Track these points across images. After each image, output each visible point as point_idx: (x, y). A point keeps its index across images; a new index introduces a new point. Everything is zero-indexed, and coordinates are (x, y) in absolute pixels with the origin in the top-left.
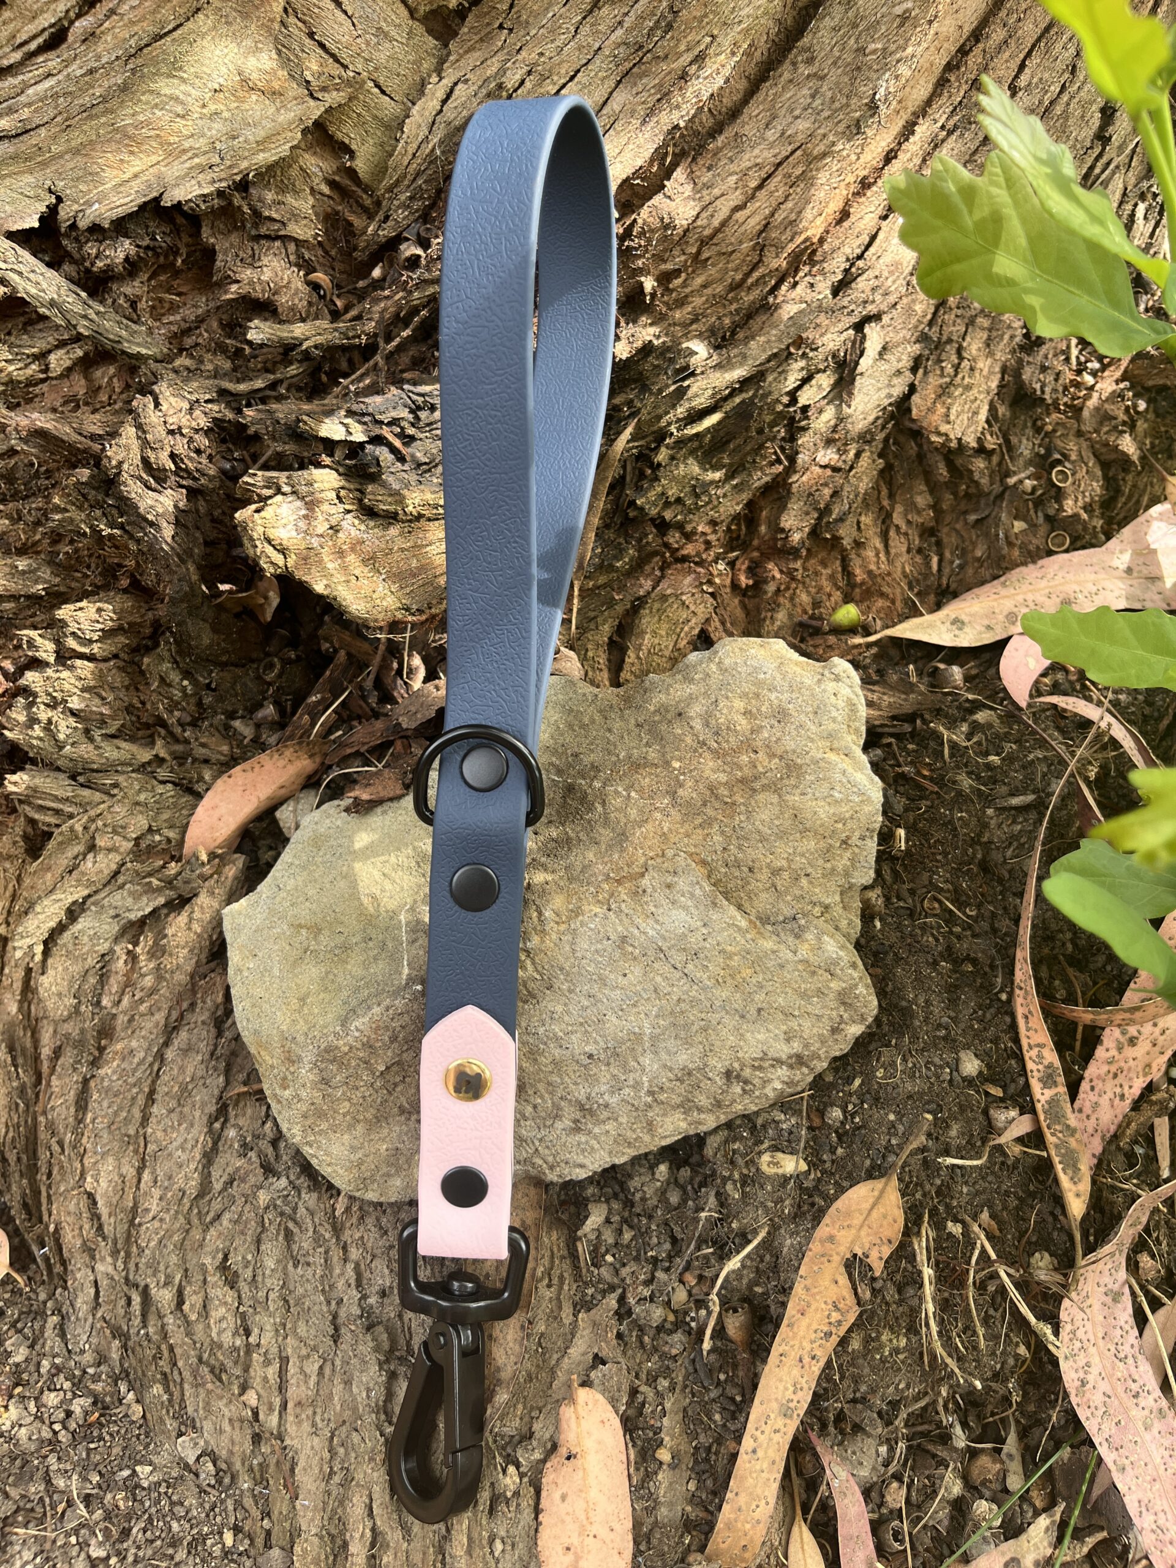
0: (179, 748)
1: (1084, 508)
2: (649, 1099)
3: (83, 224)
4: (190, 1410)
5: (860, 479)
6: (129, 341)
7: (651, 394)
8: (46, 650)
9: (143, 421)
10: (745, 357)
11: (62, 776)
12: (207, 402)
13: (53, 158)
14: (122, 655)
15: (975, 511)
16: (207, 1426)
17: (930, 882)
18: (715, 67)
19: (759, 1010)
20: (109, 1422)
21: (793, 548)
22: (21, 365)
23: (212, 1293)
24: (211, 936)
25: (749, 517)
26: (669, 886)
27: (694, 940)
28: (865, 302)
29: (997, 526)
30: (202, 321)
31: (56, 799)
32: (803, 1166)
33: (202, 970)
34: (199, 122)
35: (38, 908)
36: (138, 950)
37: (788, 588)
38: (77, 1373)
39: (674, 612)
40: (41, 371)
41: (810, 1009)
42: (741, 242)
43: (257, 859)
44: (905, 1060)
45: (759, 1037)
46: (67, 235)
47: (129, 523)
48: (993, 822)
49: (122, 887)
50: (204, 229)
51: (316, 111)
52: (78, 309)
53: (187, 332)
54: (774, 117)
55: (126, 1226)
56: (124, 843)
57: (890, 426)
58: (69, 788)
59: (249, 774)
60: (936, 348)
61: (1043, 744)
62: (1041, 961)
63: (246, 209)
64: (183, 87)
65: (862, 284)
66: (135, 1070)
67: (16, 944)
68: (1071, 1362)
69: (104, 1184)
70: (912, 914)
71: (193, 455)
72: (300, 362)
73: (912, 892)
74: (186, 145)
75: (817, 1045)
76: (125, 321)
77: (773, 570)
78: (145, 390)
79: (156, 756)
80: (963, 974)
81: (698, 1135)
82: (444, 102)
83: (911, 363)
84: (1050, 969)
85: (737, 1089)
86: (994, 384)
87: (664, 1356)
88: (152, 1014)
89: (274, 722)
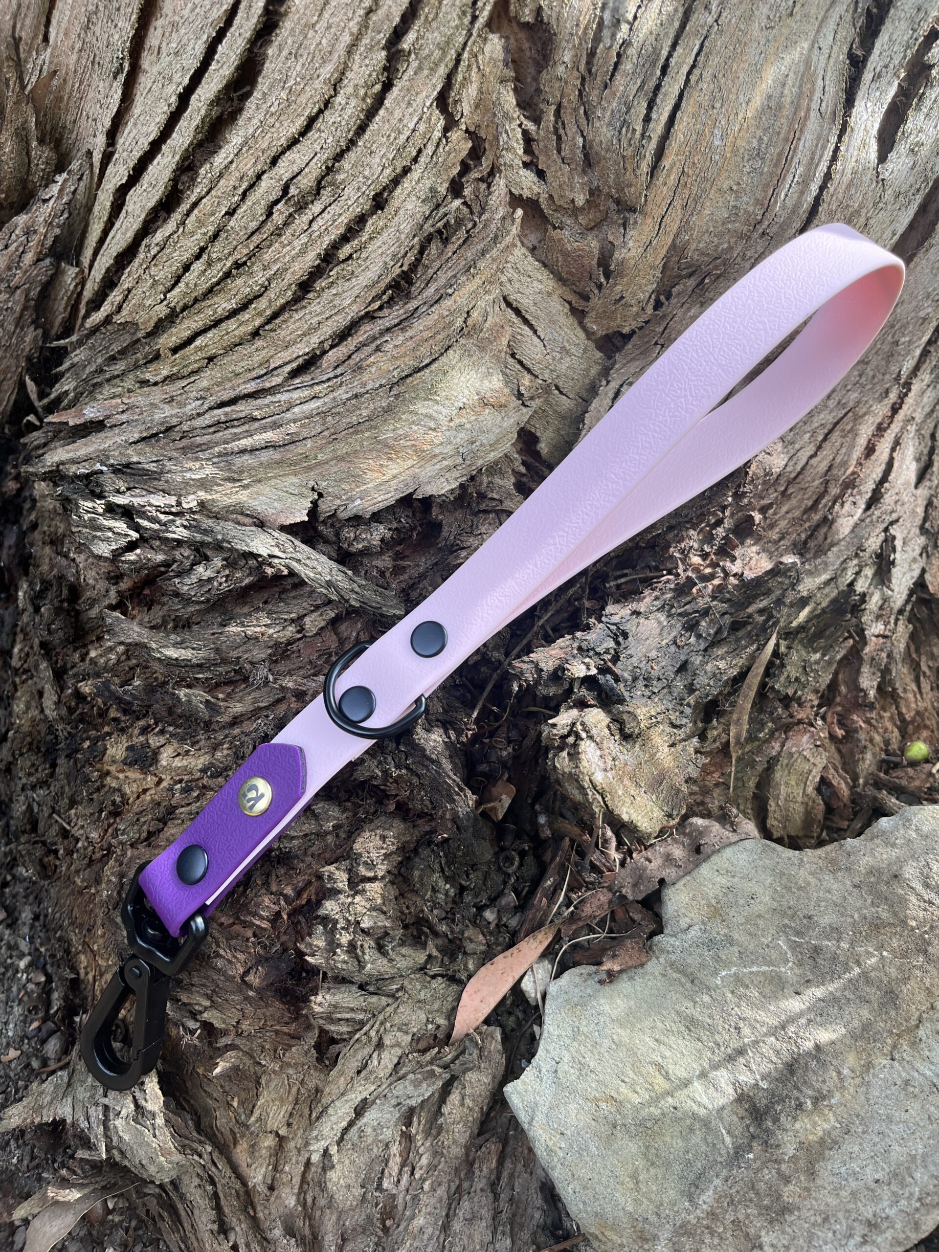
0: (439, 942)
5: (899, 641)
6: (384, 606)
7: (785, 605)
8: (341, 879)
10: (826, 564)
11: (354, 988)
13: (319, 464)
14: (392, 870)
21: (869, 702)
22: (278, 628)
24: (482, 1109)
28: (891, 512)
30: (424, 577)
31: (352, 1010)
33: (476, 1142)
34: (448, 433)
35: (331, 1111)
36: (413, 1130)
37: (868, 733)
39: (799, 765)
40: (299, 632)
42: (814, 480)
46: (325, 524)
47: (416, 764)
49: (403, 1077)
50: (435, 510)
51: (526, 413)
52: (348, 585)
56: (405, 1038)
57: (913, 599)
58: (362, 999)
59: (510, 959)
60: (933, 537)
63: (474, 493)
64: (435, 408)
65: (888, 499)
67: (312, 1148)
74: (437, 451)
76: (380, 589)
77: (859, 721)
79: (429, 955)
82: (614, 399)
83: (920, 551)
88: (435, 1190)
89: (515, 907)
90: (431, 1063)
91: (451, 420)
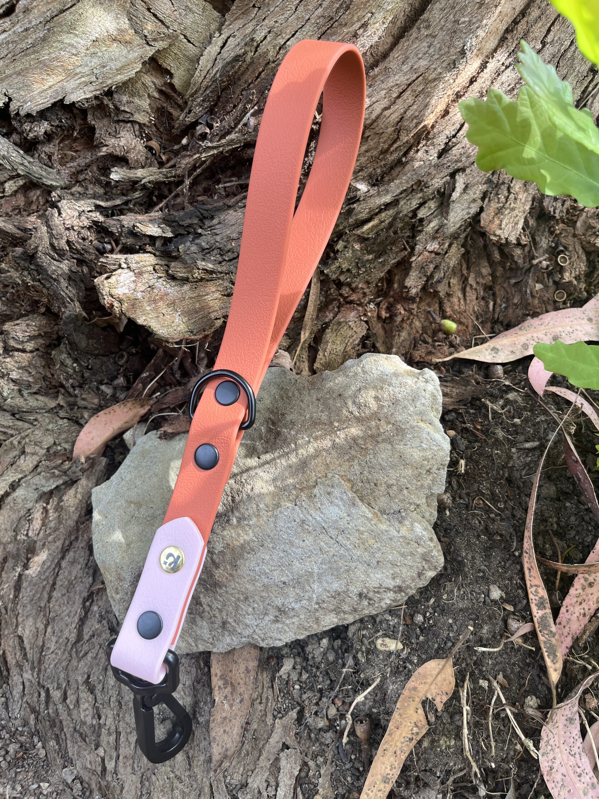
0: (71, 399)
1: (575, 278)
2: (317, 606)
3: (22, 113)
4: (70, 754)
5: (450, 259)
6: (46, 178)
9: (50, 223)
10: (388, 191)
11: (7, 414)
12: (89, 211)
13: (7, 77)
14: (41, 349)
15: (515, 277)
16: (79, 764)
17: (478, 489)
18: (373, 30)
19: (378, 562)
20: (28, 758)
21: (411, 297)
23: (82, 695)
25: (389, 278)
26: (329, 494)
27: (342, 524)
28: (456, 161)
29: (526, 287)
30: (89, 166)
31: (4, 426)
32: (400, 646)
33: (82, 520)
34: (85, 59)
36: (49, 507)
37: (408, 319)
38: (13, 729)
39: (344, 330)
40: (2, 193)
41: (406, 562)
42: (387, 128)
43: (114, 460)
44: (459, 589)
45: (377, 576)
46: (15, 119)
47: (43, 279)
48: (515, 456)
49: (39, 474)
50: (89, 116)
51: (150, 52)
52: (19, 160)
53: (80, 172)
54: (407, 58)
55: (38, 655)
56: (41, 451)
57: (468, 230)
58: (11, 421)
59: (109, 416)
60: (496, 187)
61: (545, 412)
62: (539, 533)
63: (111, 106)
64: (76, 39)
65: (455, 151)
66: (45, 572)
68: (545, 758)
69: (27, 632)
70: (467, 507)
71: (80, 241)
72: (141, 190)
73: (468, 494)
74: (78, 71)
75: (410, 581)
76: (44, 167)
77: (401, 309)
78: (54, 205)
79: (59, 404)
80: (494, 541)
81: (343, 626)
82: (222, 47)
83: (482, 195)
84: (544, 538)
85: (366, 603)
86: (527, 207)
87: (321, 744)
88: (55, 542)
89: (123, 387)
90: (55, 468)
91: (87, 49)
